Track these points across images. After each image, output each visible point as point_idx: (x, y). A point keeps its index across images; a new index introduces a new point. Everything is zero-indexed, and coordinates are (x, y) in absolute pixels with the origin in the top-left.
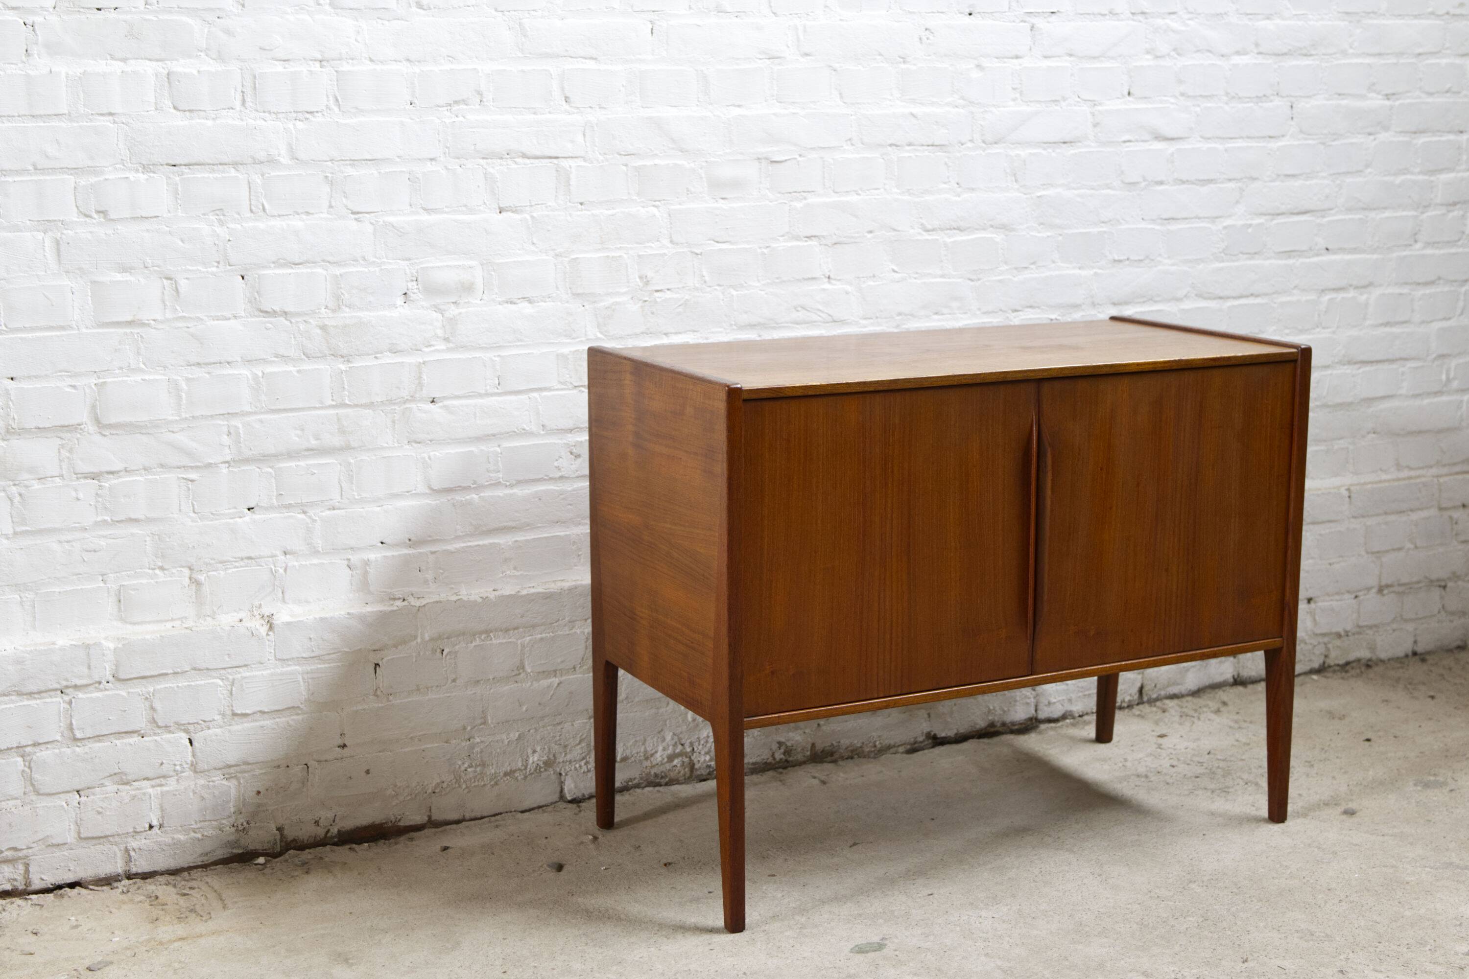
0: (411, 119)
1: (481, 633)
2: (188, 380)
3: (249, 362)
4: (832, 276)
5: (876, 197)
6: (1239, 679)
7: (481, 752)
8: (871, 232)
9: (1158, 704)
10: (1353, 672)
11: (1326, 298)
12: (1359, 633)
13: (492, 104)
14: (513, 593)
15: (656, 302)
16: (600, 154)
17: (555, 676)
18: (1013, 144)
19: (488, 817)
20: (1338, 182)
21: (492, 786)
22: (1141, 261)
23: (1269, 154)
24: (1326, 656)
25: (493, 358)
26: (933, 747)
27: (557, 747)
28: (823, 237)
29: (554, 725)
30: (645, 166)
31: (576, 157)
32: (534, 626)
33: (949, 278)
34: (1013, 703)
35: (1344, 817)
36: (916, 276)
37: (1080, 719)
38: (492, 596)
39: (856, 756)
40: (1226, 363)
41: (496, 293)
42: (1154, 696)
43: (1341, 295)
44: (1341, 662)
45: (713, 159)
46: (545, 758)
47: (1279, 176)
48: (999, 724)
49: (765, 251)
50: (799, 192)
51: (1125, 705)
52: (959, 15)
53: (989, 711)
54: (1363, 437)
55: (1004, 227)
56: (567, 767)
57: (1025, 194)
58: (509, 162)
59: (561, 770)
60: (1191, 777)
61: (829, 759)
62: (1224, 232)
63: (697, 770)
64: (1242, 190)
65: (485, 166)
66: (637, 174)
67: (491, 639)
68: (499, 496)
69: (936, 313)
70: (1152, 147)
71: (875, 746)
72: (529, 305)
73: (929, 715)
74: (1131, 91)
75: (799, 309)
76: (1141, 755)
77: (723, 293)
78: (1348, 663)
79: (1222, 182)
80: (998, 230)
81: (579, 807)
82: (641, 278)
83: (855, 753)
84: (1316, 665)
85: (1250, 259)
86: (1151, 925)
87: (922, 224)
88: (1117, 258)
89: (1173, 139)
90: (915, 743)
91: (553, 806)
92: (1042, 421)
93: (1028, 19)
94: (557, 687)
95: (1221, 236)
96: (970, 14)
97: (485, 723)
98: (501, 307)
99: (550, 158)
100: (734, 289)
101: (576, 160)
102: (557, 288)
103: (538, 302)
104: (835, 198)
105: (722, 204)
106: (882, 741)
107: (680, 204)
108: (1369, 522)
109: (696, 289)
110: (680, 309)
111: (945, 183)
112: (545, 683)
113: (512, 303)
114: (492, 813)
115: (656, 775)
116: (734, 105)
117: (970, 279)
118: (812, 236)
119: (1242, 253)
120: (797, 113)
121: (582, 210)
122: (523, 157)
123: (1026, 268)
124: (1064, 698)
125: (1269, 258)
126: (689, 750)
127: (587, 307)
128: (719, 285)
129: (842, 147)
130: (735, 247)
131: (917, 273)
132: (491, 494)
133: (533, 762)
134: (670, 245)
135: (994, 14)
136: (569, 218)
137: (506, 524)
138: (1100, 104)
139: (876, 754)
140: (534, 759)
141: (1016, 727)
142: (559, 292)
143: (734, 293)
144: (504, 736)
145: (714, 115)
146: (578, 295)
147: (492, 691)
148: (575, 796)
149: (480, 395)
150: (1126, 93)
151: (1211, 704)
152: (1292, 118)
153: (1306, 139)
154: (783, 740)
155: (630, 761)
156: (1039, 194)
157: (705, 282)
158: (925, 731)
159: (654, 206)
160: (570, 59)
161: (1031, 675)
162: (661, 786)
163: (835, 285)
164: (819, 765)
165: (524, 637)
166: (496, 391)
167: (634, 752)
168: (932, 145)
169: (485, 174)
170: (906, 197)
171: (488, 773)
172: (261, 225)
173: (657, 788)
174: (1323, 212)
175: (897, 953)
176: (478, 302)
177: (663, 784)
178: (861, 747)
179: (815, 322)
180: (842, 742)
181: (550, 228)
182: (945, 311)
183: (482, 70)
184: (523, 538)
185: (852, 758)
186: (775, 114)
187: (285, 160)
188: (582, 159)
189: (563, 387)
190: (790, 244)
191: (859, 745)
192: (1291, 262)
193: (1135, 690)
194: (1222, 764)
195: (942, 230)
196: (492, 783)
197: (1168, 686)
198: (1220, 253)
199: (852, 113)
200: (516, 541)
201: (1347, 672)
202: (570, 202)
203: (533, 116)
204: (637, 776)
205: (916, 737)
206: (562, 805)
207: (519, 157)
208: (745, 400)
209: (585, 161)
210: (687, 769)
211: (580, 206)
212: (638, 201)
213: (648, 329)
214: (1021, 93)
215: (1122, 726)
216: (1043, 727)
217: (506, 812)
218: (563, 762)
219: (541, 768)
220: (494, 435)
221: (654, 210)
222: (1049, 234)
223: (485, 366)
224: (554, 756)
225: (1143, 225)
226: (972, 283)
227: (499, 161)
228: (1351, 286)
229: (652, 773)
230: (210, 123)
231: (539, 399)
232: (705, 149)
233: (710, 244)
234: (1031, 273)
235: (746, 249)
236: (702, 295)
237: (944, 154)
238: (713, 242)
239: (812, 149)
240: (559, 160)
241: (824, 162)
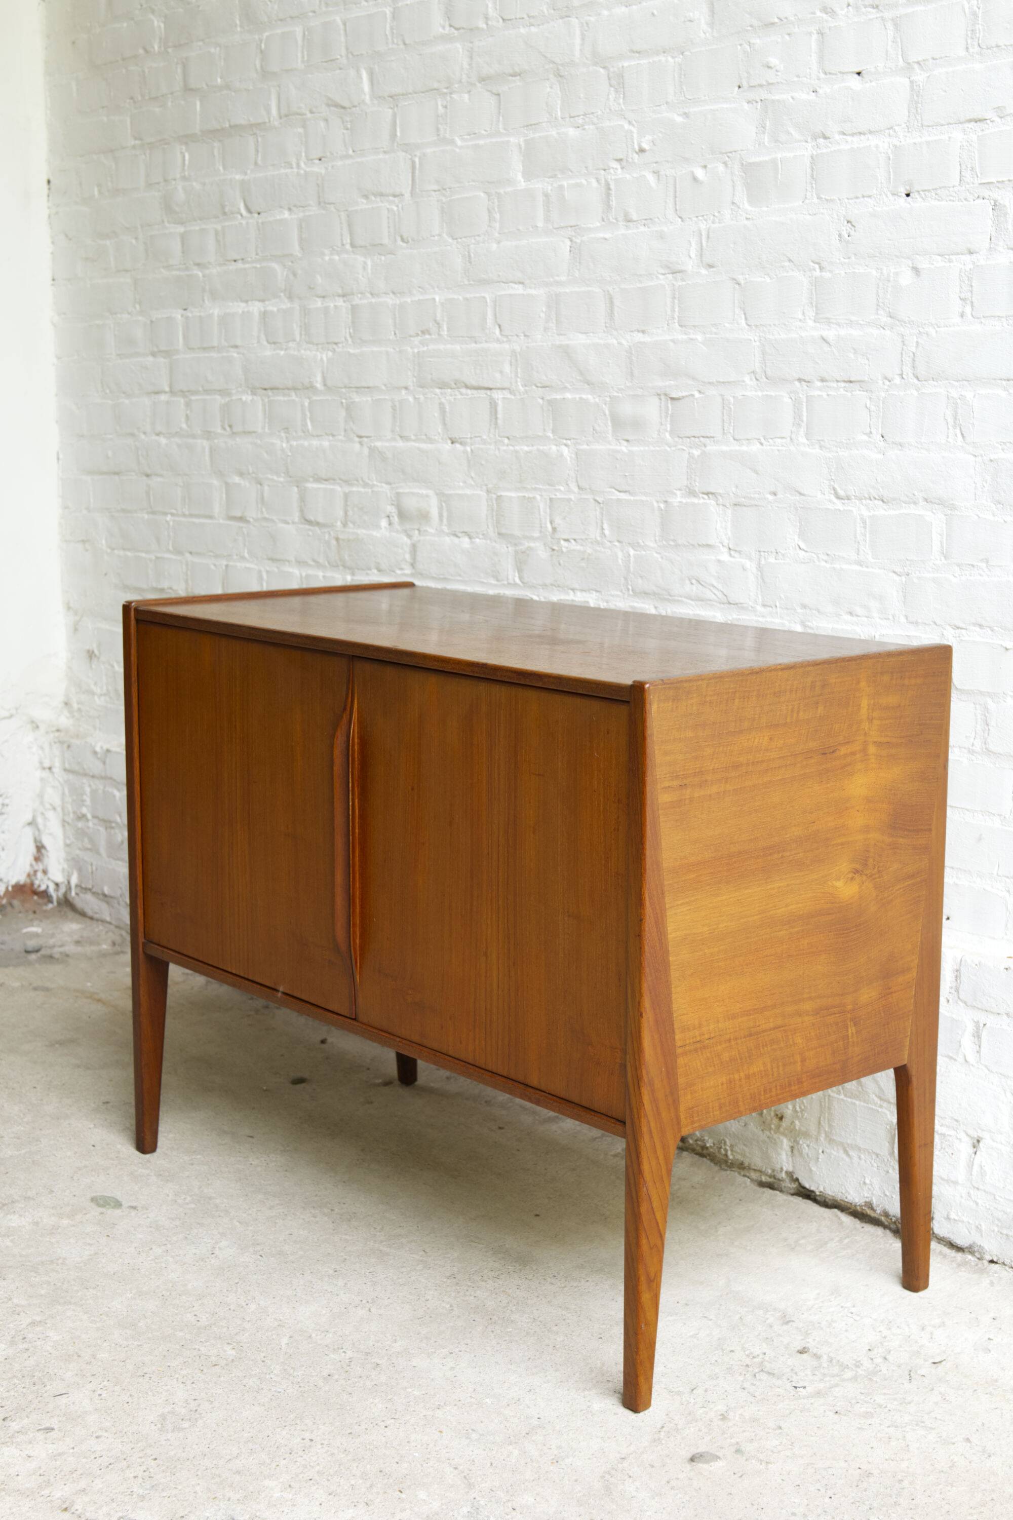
0: (394, 349)
2: (268, 572)
3: (300, 563)
4: (729, 546)
5: (780, 448)
8: (772, 494)
13: (446, 333)
15: (562, 552)
16: (522, 385)
18: (958, 381)
26: (793, 1195)
28: (719, 495)
31: (504, 389)
33: (867, 567)
36: (825, 558)
41: (446, 525)
45: (615, 394)
49: (661, 506)
50: (698, 437)
58: (457, 392)
65: (440, 396)
66: (550, 408)
72: (469, 540)
75: (694, 581)
77: (622, 551)
82: (552, 523)
93: (986, 193)
96: (908, 195)
98: (447, 539)
99: (485, 388)
100: (633, 548)
102: (489, 525)
103: (475, 538)
104: (737, 447)
105: (624, 448)
107: (588, 444)
109: (598, 543)
110: (582, 564)
111: (863, 434)
113: (457, 536)
116: (639, 331)
117: (894, 572)
118: (707, 493)
120: (699, 339)
121: (507, 445)
122: (466, 388)
127: (510, 549)
128: (619, 541)
129: (743, 381)
130: (632, 498)
131: (826, 555)
134: (577, 490)
135: (939, 192)
136: (497, 452)
142: (490, 530)
143: (632, 552)
145: (617, 343)
146: (503, 535)
157: (606, 536)
159: (566, 445)
160: (505, 284)
163: (734, 557)
168: (849, 381)
169: (440, 404)
170: (818, 451)
172: (306, 443)
176: (434, 531)
179: (710, 600)
181: (484, 462)
183: (441, 300)
186: (673, 341)
187: (319, 385)
188: (508, 391)
190: (685, 501)
195: (858, 498)
199: (756, 338)
202: (498, 435)
203: (473, 345)
207: (461, 387)
209: (511, 393)
211: (507, 441)
212: (552, 438)
213: (556, 581)
214: (974, 305)
221: (565, 450)
226: (897, 578)
227: (449, 390)
230: (282, 353)
232: (608, 382)
233: (610, 492)
234: (980, 575)
235: (642, 501)
236: (603, 550)
237: (865, 393)
238: (614, 490)
239: (709, 383)
240: (494, 391)
241: (723, 400)
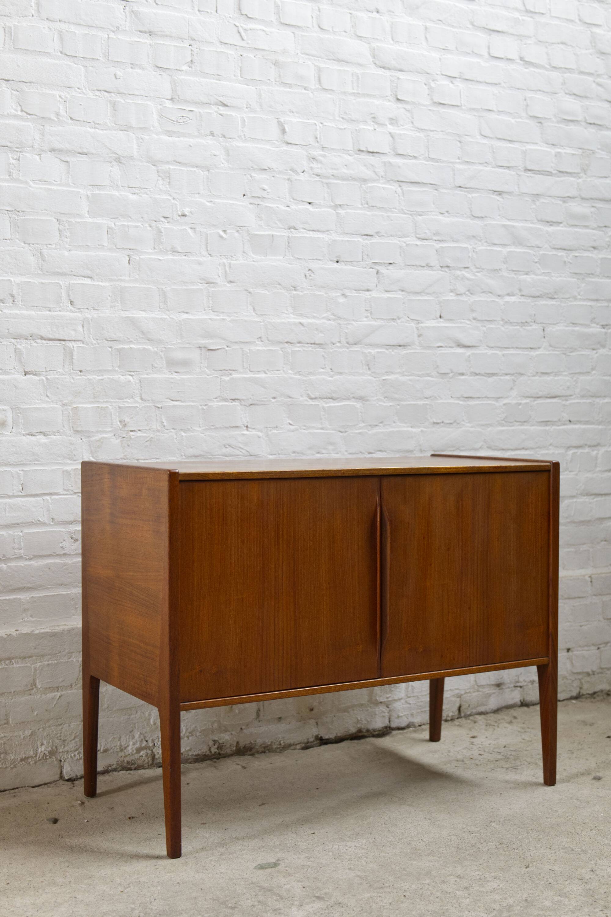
1: (6, 659)
4: (249, 426)
5: (278, 375)
6: (524, 703)
7: (4, 744)
8: (274, 398)
9: (471, 718)
10: (598, 698)
11: (570, 452)
12: (602, 673)
13: (20, 303)
14: (29, 632)
15: (131, 438)
16: (94, 339)
17: (58, 691)
18: (367, 345)
19: (8, 790)
20: (575, 379)
21: (12, 768)
22: (451, 423)
23: (531, 359)
24: (581, 688)
25: (19, 472)
26: (320, 746)
27: (58, 741)
28: (243, 400)
29: (57, 726)
30: (124, 348)
31: (77, 341)
32: (43, 656)
33: (326, 430)
34: (374, 716)
35: (594, 781)
36: (304, 428)
37: (419, 727)
38: (14, 634)
39: (267, 751)
40: (504, 470)
41: (21, 428)
42: (469, 713)
43: (580, 451)
44: (590, 692)
45: (169, 346)
46: (50, 749)
47: (537, 373)
48: (364, 731)
49: (205, 407)
50: (227, 370)
51: (449, 719)
52: (330, 262)
53: (358, 721)
54: (598, 543)
55: (361, 399)
56: (65, 756)
57: (375, 378)
58: (32, 342)
59: (61, 758)
60: (492, 761)
61: (249, 753)
62: (504, 407)
63: (157, 759)
64: (514, 381)
65: (15, 344)
66: (118, 353)
67: (13, 664)
68: (21, 566)
69: (318, 453)
70: (456, 351)
71: (280, 744)
72: (44, 437)
73: (317, 723)
74: (442, 315)
75: (227, 446)
76: (459, 749)
77: (176, 434)
78: (595, 693)
79: (501, 376)
80: (358, 400)
81: (73, 784)
82: (120, 422)
83: (266, 749)
84: (574, 694)
85: (521, 425)
86: (464, 848)
87: (308, 394)
88: (435, 421)
89: (469, 347)
90: (308, 742)
91: (55, 783)
92: (383, 504)
93: (375, 267)
94: (58, 699)
95: (502, 410)
96: (337, 262)
97: (7, 723)
98: (24, 437)
99: (60, 340)
100: (184, 432)
101: (77, 342)
102: (64, 426)
103: (50, 435)
104: (251, 375)
105: (175, 376)
106: (285, 741)
107: (147, 375)
108: (606, 598)
109: (158, 431)
110: (147, 444)
111: (323, 368)
112: (50, 695)
113: (32, 435)
114: (12, 788)
115: (128, 762)
116: (184, 312)
117: (340, 431)
118: (235, 399)
119: (516, 421)
120: (226, 319)
121: (81, 376)
122: (41, 339)
123: (377, 425)
124: (408, 713)
125: (533, 425)
126: (151, 745)
127: (84, 440)
128: (173, 429)
129: (255, 342)
130: (184, 404)
131: (305, 426)
132: (15, 564)
133: (41, 752)
134: (140, 401)
135: (353, 263)
136: (72, 381)
137: (26, 585)
138: (422, 323)
139: (281, 750)
140: (41, 749)
141: (376, 733)
142: (64, 429)
143: (183, 434)
144: (21, 733)
145: (170, 318)
146: (78, 431)
147: (12, 701)
148: (70, 777)
149: (9, 497)
150: (438, 316)
151: (506, 718)
152: (544, 337)
153: (553, 351)
154: (216, 739)
155: (110, 752)
156: (384, 378)
157: (164, 426)
158: (314, 735)
159: (130, 375)
160: (74, 277)
161: (380, 678)
162: (131, 770)
163: (251, 432)
164: (242, 757)
165: (36, 663)
166: (20, 494)
167: (113, 745)
168: (314, 344)
169: (15, 349)
170: (297, 377)
171: (9, 759)
173: (129, 772)
174: (566, 397)
175: (287, 868)
176: (9, 434)
177: (133, 768)
178: (271, 745)
179: (238, 455)
180: (258, 741)
181: (59, 386)
182: (324, 451)
183: (14, 281)
184: (37, 595)
185: (264, 752)
186: (210, 319)
188: (81, 342)
189: (67, 493)
190: (220, 404)
191: (269, 743)
192: (547, 428)
193: (455, 709)
194: (513, 753)
195: (321, 398)
196: (12, 766)
197: (477, 707)
198: (502, 420)
199: (262, 321)
200: (32, 597)
201: (594, 698)
202: (73, 369)
203: (48, 312)
204: (115, 763)
205: (308, 739)
206: (61, 782)
207: (38, 339)
208: (181, 481)
209: (83, 343)
210: (150, 759)
211: (79, 373)
212: (119, 371)
213: (126, 456)
214: (371, 313)
215: (446, 731)
216: (394, 732)
217: (22, 787)
218: (62, 752)
219: (46, 756)
220: (18, 524)
221: (130, 378)
222: (391, 404)
223: (13, 477)
224: (56, 747)
225: (452, 401)
226: (341, 434)
227: (25, 340)
228: (586, 445)
229: (125, 761)
231: (50, 501)
232: (164, 339)
233: (167, 401)
234: (380, 429)
235: (191, 406)
236: (162, 435)
237: (322, 350)
238: (169, 400)
239: (235, 342)
240: (66, 342)
241: (243, 351)
